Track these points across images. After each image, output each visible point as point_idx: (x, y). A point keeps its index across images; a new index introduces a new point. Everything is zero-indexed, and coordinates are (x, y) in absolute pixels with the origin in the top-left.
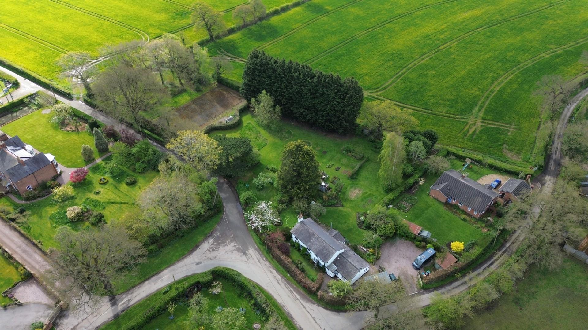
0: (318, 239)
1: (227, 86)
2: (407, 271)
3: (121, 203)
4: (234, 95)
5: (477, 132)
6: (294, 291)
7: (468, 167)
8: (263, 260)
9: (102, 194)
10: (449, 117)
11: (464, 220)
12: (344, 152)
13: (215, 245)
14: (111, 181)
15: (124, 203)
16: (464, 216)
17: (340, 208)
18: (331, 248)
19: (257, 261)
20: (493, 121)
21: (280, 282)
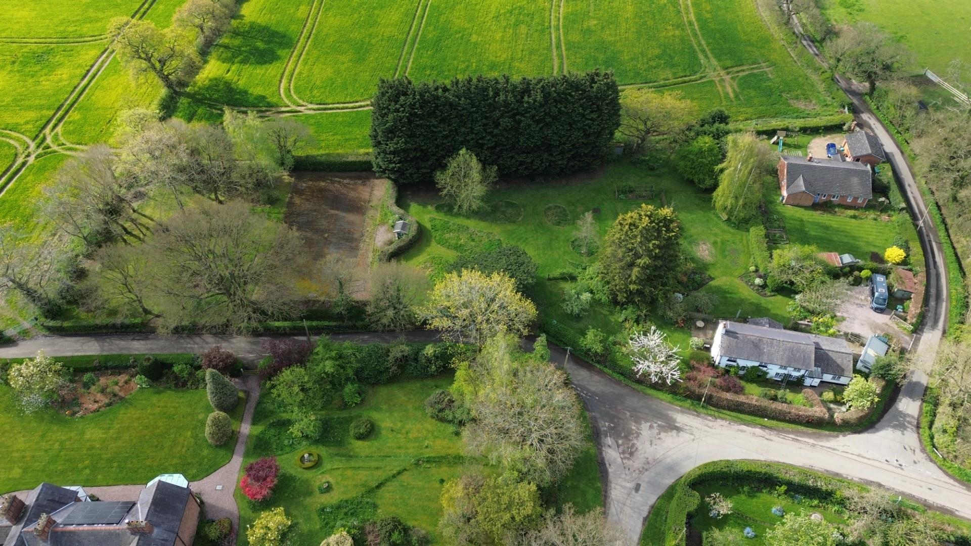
0: (772, 343)
1: (314, 170)
2: (874, 321)
3: (394, 476)
4: (345, 181)
5: (738, 90)
6: (797, 436)
7: (784, 144)
8: (710, 420)
9: (338, 483)
10: (685, 82)
11: (854, 217)
12: (622, 196)
13: (623, 444)
14: (322, 450)
15: (399, 473)
16: (851, 212)
17: (713, 283)
18: (802, 347)
19: (706, 428)
20: (736, 66)
21: (767, 437)
